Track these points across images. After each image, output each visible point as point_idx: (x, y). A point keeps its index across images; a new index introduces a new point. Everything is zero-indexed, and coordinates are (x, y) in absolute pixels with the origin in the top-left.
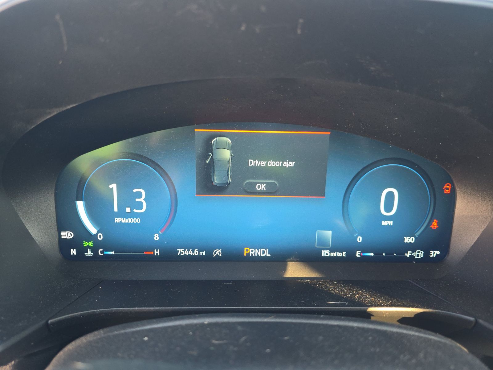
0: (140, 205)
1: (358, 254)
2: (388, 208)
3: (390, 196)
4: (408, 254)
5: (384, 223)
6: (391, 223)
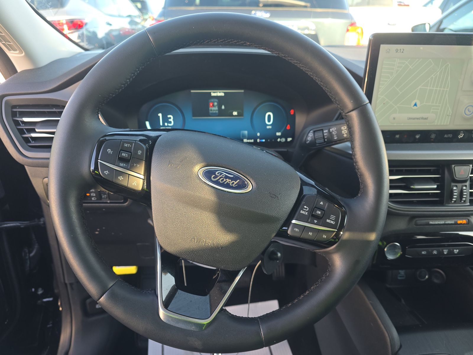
0: (170, 122)
1: (258, 140)
2: (269, 121)
3: (269, 116)
4: (279, 140)
5: (268, 127)
6: (270, 127)
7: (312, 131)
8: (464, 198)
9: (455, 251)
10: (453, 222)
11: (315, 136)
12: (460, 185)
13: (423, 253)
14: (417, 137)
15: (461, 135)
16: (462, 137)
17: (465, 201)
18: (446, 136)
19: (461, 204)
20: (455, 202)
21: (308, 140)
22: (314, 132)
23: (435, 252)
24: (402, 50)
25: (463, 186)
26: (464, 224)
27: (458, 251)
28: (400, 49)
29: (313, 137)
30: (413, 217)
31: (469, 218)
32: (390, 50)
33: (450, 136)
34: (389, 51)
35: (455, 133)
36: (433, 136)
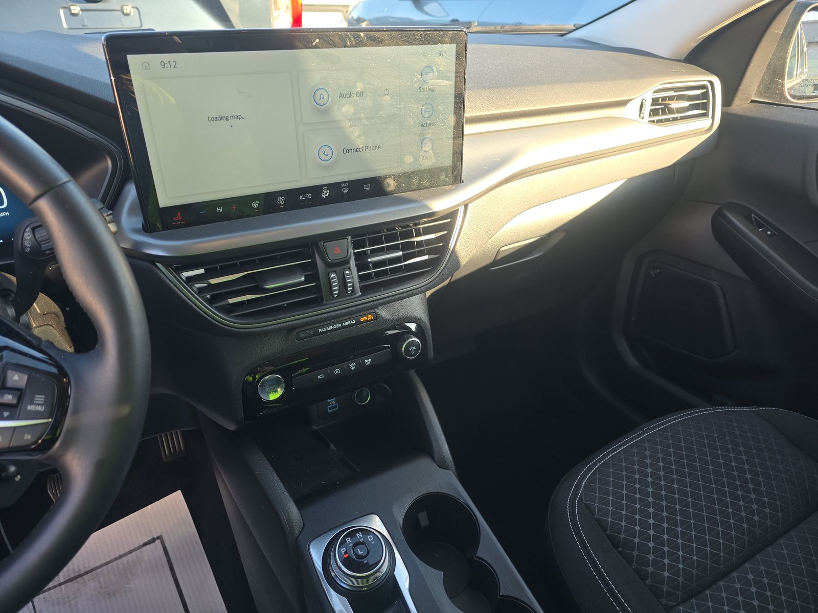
7: (28, 229)
8: (350, 287)
9: (366, 361)
10: (353, 322)
11: (37, 237)
12: (339, 269)
13: (319, 377)
14: (255, 205)
15: (325, 192)
16: (327, 195)
17: (353, 292)
18: (301, 197)
19: (348, 296)
20: (338, 295)
21: (26, 247)
22: (33, 230)
23: (337, 371)
24: (173, 64)
25: (344, 270)
26: (370, 320)
27: (370, 360)
28: (169, 62)
29: (34, 239)
30: (291, 330)
31: (375, 310)
32: (148, 63)
33: (309, 196)
34: (147, 65)
35: (316, 190)
36: (281, 200)
